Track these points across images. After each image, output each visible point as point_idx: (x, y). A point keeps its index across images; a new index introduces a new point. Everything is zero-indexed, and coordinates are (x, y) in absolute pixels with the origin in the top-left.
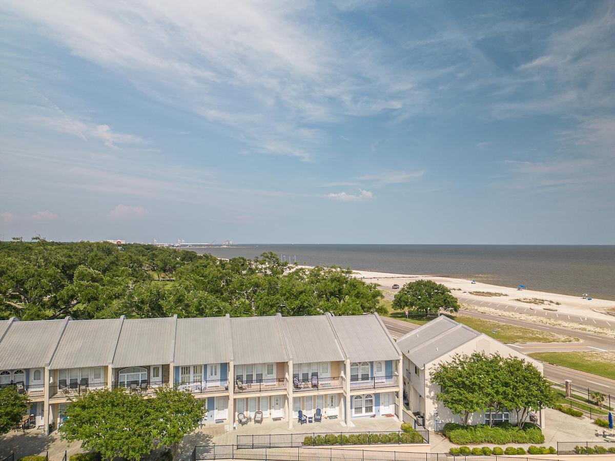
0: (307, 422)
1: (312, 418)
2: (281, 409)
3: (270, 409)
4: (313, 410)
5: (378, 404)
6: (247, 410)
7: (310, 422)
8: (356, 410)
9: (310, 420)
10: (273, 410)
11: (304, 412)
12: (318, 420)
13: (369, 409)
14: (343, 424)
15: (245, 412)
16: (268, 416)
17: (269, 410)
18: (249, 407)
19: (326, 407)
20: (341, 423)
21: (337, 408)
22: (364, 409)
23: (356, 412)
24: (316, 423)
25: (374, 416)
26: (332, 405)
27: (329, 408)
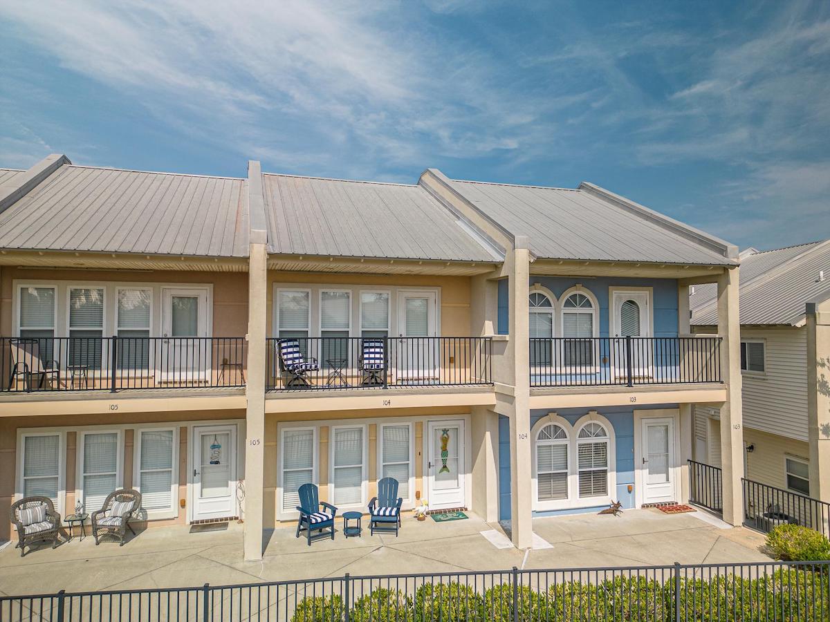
0: (340, 534)
1: (358, 516)
2: (233, 484)
3: (182, 482)
4: (365, 483)
5: (626, 464)
6: (70, 487)
7: (352, 532)
8: (545, 485)
9: (353, 523)
10: (193, 488)
11: (328, 493)
12: (386, 524)
13: (593, 481)
14: (497, 539)
15: (61, 494)
16: (173, 511)
17: (174, 487)
18: (80, 475)
19: (419, 475)
20: (484, 533)
21: (466, 479)
22: (573, 481)
23: (544, 494)
24: (377, 535)
26: (445, 467)
27: (432, 478)
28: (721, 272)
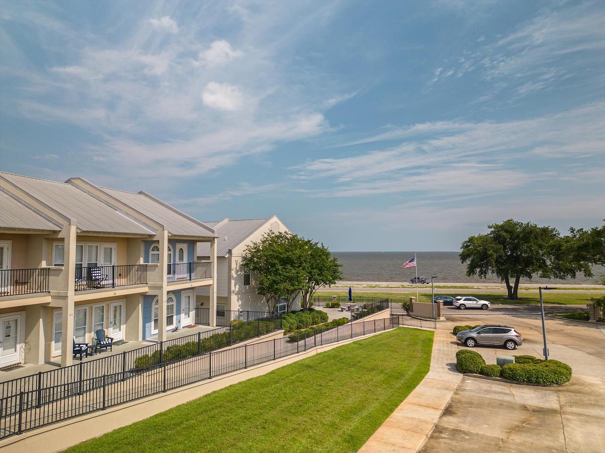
2: (19, 346)
4: (87, 335)
5: (179, 313)
13: (169, 321)
19: (107, 328)
21: (123, 327)
25: (176, 329)
26: (115, 323)
27: (112, 329)
28: (212, 239)
